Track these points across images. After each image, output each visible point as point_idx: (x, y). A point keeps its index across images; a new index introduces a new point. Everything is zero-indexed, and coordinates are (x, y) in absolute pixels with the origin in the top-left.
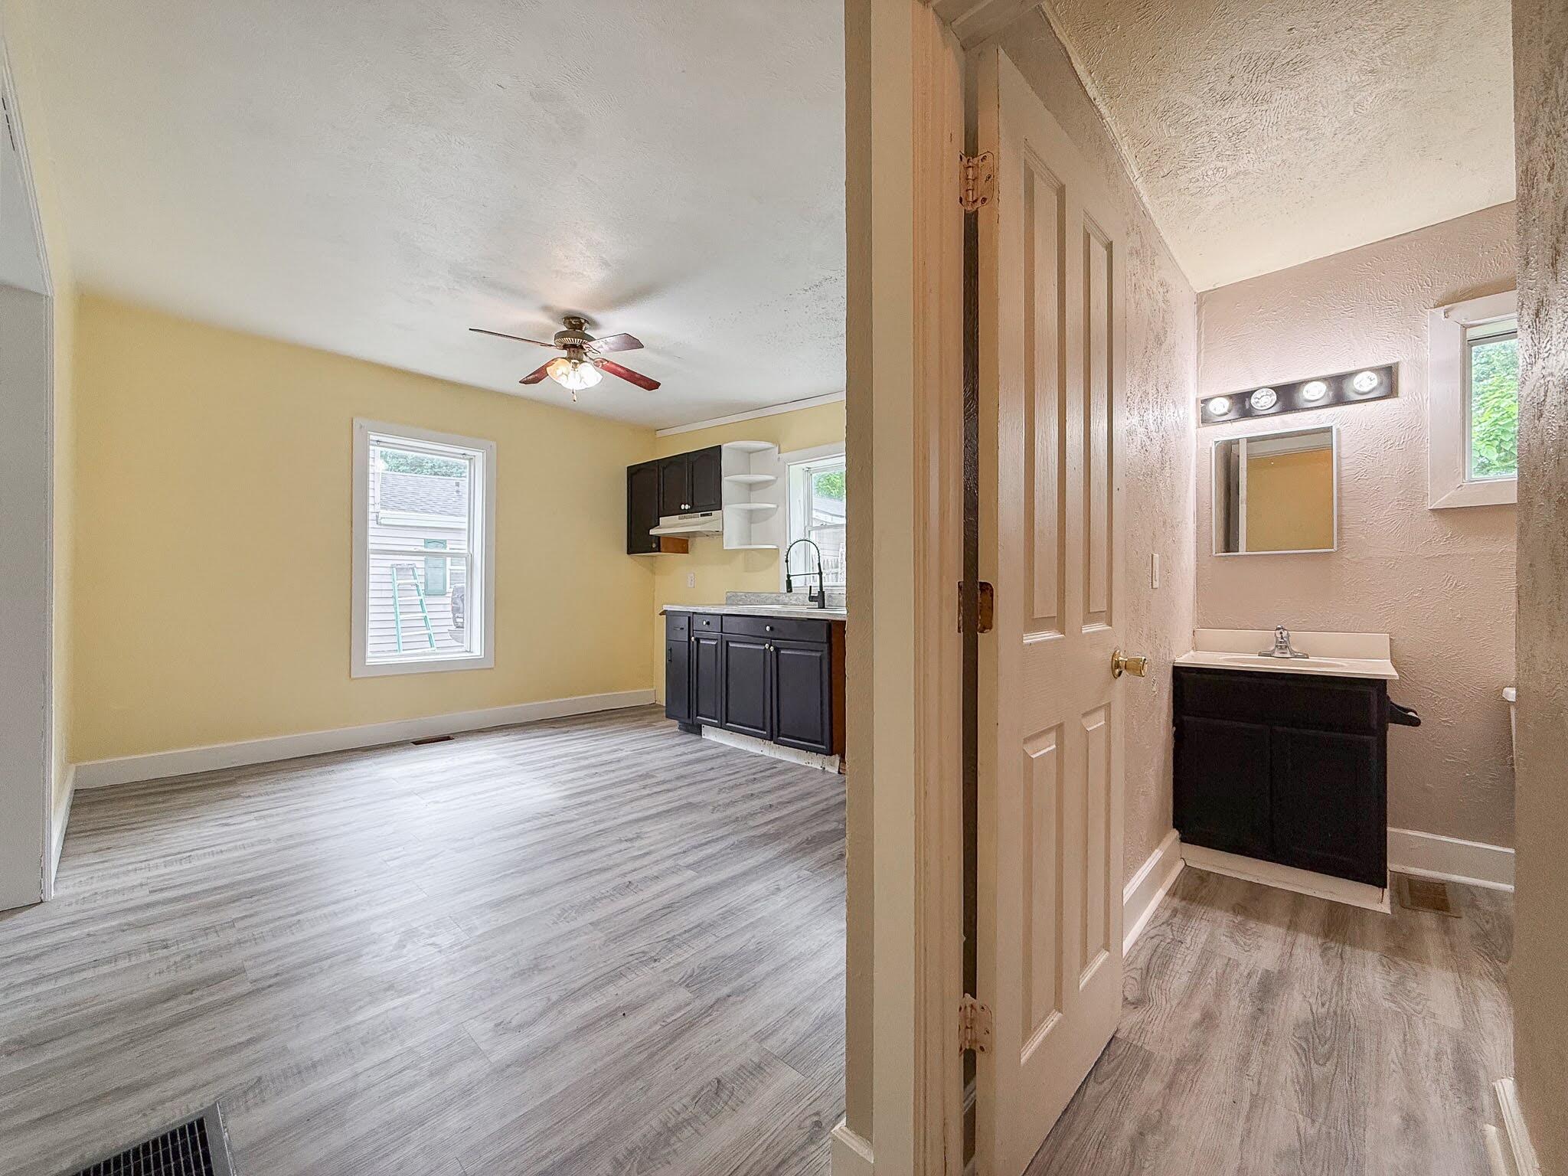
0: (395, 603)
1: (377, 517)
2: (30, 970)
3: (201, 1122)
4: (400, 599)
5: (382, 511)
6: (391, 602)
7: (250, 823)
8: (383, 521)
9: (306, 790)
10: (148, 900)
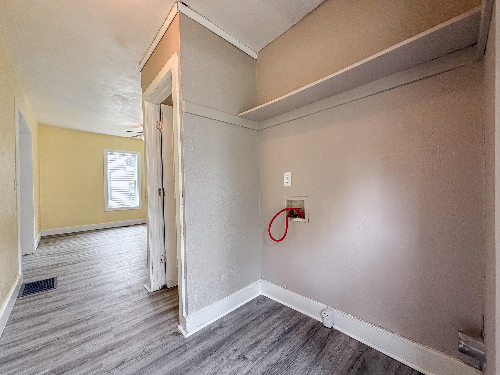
0: (130, 193)
1: (125, 169)
2: (30, 262)
3: (54, 278)
4: (131, 192)
5: (126, 167)
6: (129, 192)
7: (77, 242)
8: (126, 170)
9: (92, 236)
10: (53, 253)
